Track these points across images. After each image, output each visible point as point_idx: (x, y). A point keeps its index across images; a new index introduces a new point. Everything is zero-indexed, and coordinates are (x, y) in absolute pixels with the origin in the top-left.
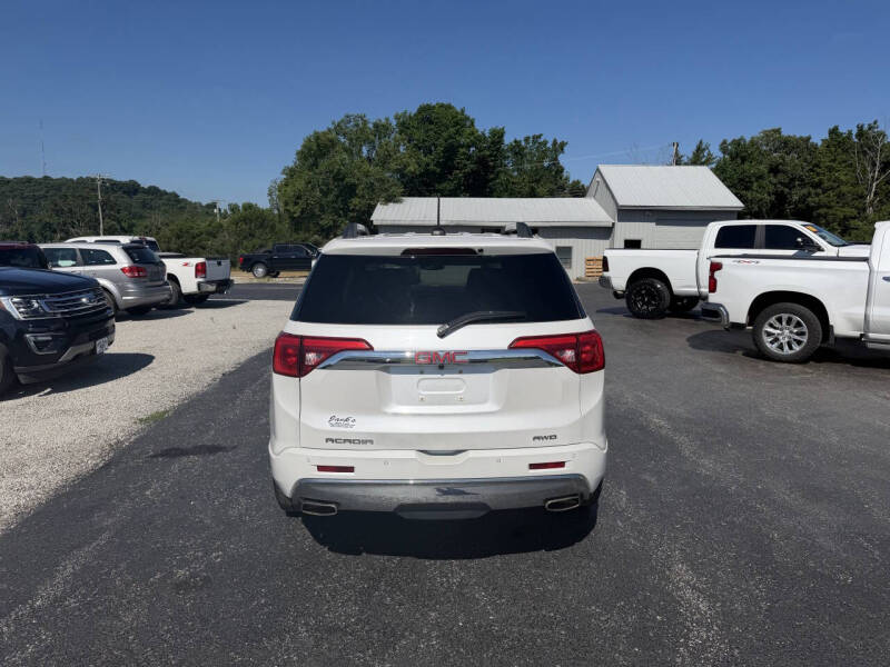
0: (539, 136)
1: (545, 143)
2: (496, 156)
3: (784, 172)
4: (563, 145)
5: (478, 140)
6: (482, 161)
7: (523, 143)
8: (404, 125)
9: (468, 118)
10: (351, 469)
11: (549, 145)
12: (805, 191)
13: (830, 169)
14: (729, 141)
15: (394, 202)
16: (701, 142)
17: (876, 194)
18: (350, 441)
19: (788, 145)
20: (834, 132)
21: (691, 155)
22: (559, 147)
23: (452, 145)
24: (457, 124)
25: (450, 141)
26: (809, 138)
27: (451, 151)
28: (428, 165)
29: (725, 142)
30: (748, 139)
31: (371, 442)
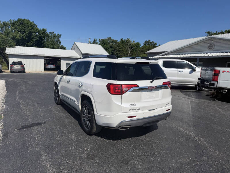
0: (54, 32)
1: (55, 34)
2: (44, 36)
3: (113, 48)
4: (60, 35)
5: (39, 31)
6: (41, 38)
7: (49, 34)
8: (14, 24)
9: (35, 25)
10: (135, 116)
11: (57, 35)
12: (117, 52)
13: (122, 48)
14: (101, 39)
15: (12, 47)
16: (95, 39)
17: (130, 54)
18: (135, 109)
19: (113, 41)
20: (122, 39)
21: (93, 42)
22: (59, 36)
23: (31, 32)
24: (32, 26)
25: (30, 31)
26: (117, 40)
27: (30, 33)
28: (23, 37)
29: (100, 39)
30: (105, 39)
31: (140, 109)
